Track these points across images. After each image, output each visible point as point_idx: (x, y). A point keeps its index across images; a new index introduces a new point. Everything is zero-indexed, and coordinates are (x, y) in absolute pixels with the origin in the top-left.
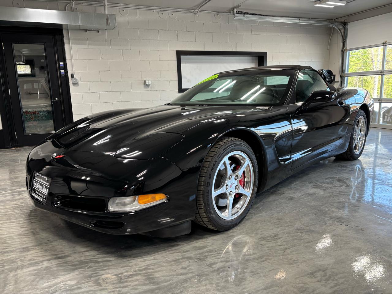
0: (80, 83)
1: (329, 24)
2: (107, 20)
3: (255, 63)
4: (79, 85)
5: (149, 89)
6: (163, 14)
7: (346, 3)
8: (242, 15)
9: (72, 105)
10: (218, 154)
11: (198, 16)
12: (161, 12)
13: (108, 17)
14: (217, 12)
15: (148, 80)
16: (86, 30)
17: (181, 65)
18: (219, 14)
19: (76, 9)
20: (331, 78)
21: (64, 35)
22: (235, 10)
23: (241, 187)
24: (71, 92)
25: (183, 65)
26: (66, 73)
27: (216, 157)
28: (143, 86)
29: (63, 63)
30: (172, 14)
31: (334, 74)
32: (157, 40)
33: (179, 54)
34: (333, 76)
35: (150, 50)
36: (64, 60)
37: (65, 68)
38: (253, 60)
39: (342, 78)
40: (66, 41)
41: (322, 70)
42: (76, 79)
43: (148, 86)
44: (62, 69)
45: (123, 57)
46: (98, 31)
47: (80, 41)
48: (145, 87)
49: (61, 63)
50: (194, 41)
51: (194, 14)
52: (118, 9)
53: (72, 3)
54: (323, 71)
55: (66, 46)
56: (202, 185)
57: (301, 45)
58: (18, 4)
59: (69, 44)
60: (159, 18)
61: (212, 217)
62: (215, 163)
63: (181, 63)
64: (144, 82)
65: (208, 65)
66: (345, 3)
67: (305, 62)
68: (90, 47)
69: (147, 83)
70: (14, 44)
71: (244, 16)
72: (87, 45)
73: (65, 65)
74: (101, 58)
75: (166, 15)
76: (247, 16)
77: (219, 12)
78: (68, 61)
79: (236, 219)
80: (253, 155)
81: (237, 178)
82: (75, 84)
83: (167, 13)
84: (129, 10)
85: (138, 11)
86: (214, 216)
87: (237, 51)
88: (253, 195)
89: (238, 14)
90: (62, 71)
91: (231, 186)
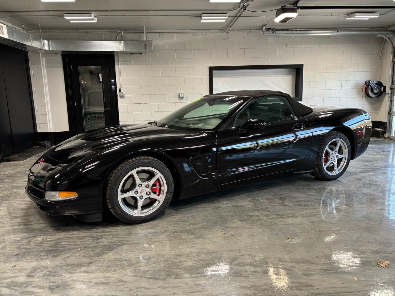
0: (125, 96)
1: (376, 34)
2: (145, 45)
3: (292, 75)
4: (125, 97)
5: (183, 101)
6: (197, 35)
7: (380, 15)
8: (272, 32)
9: (119, 114)
10: (124, 169)
11: (231, 34)
12: (195, 34)
13: (146, 43)
14: (250, 29)
15: (182, 94)
16: (132, 54)
17: (213, 79)
19: (125, 37)
20: (380, 90)
21: (115, 58)
22: (264, 28)
23: (152, 193)
24: (118, 103)
25: (214, 80)
26: (116, 88)
27: (122, 170)
28: (177, 98)
29: (113, 80)
30: (206, 35)
31: (384, 85)
32: (192, 58)
33: (211, 69)
34: (383, 88)
35: (185, 67)
36: (115, 78)
37: (115, 84)
38: (290, 72)
39: (392, 90)
40: (116, 63)
41: (369, 81)
42: (122, 93)
43: (182, 98)
44: (113, 85)
45: (161, 74)
46: (141, 54)
47: (126, 62)
48: (179, 100)
50: (226, 58)
51: (226, 33)
52: (158, 35)
53: (122, 33)
54: (369, 83)
55: (116, 67)
56: (109, 189)
57: (344, 55)
58: (82, 36)
59: (119, 65)
60: (194, 39)
61: (118, 212)
62: (120, 174)
63: (213, 77)
64: (178, 95)
65: (242, 78)
66: (378, 16)
67: (350, 73)
68: (135, 66)
69: (181, 96)
70: (80, 67)
71: (273, 33)
72: (132, 65)
73: (115, 82)
74: (143, 75)
75: (200, 36)
76: (277, 32)
77: (251, 30)
78: (117, 78)
79: (145, 217)
80: (166, 170)
81: (147, 186)
82: (122, 97)
83: (201, 34)
84: (167, 34)
85: (175, 34)
86: (119, 212)
87: (270, 65)
88: (166, 201)
89: (268, 31)
90: (113, 86)
91: (141, 192)
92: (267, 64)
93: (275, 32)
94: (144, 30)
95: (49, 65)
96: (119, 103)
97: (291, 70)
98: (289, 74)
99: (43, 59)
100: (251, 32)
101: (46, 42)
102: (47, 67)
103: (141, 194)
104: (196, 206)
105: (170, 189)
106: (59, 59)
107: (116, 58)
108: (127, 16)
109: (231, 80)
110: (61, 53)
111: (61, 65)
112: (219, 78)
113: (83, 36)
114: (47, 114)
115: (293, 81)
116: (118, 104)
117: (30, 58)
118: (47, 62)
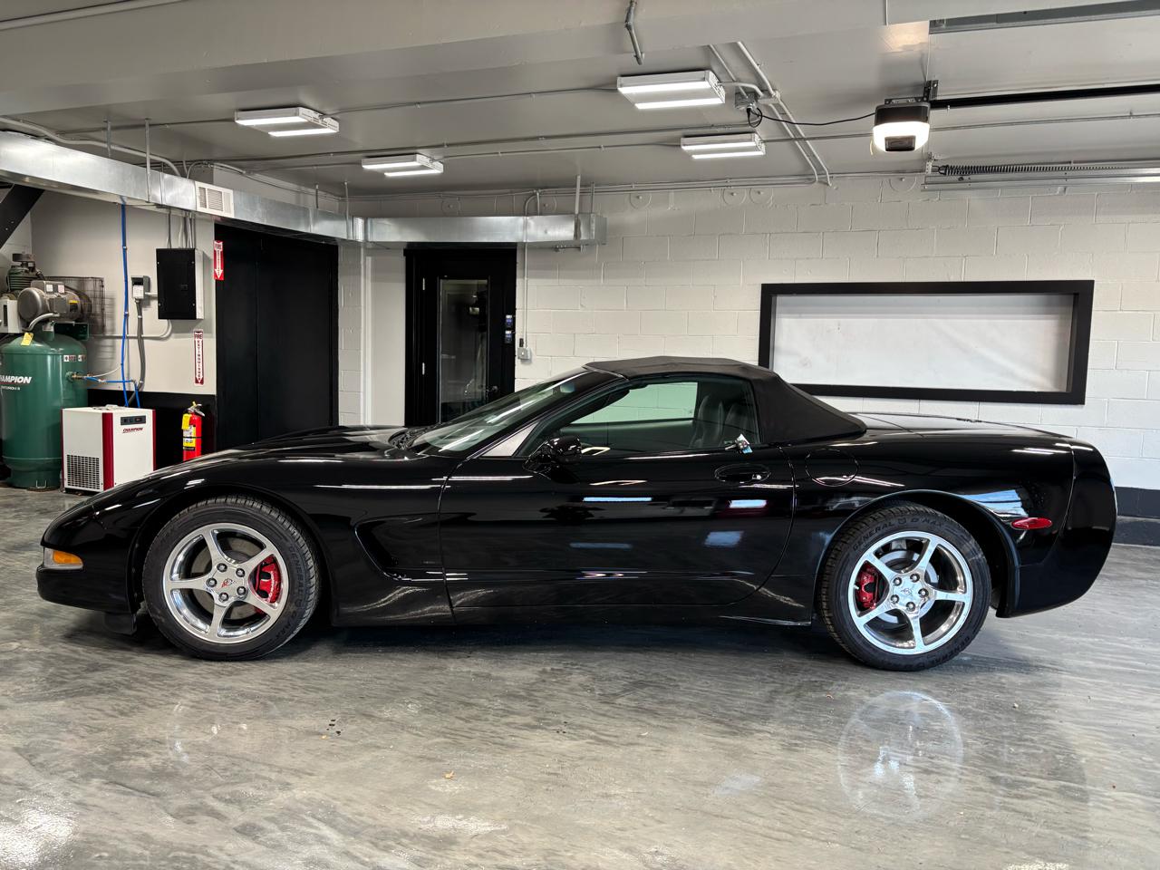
0: (532, 357)
2: (576, 226)
3: (1058, 316)
4: (531, 362)
6: (732, 195)
8: (956, 178)
11: (836, 188)
12: (728, 190)
13: (578, 220)
14: (898, 172)
16: (557, 249)
18: (906, 178)
19: (544, 205)
22: (930, 165)
23: (254, 594)
24: (516, 377)
26: (513, 335)
29: (510, 316)
30: (759, 193)
32: (713, 260)
33: (770, 294)
35: (693, 285)
36: (513, 313)
37: (513, 328)
38: (1049, 305)
40: (519, 272)
42: (526, 351)
44: (508, 329)
45: (627, 302)
46: (579, 248)
47: (544, 270)
49: (508, 317)
50: (818, 258)
51: (821, 185)
53: (535, 194)
55: (519, 282)
58: (449, 206)
59: (524, 277)
60: (725, 205)
68: (563, 282)
70: (441, 280)
71: (962, 179)
72: (556, 278)
73: (514, 319)
74: (582, 305)
75: (742, 197)
76: (973, 177)
77: (903, 172)
78: (518, 312)
79: (228, 646)
80: (286, 540)
81: (241, 572)
82: (525, 360)
83: (745, 191)
84: (651, 195)
85: (672, 194)
86: (163, 620)
87: (966, 280)
88: (284, 619)
89: (945, 174)
90: (508, 332)
91: (224, 584)
92: (953, 278)
93: (966, 178)
94: (575, 186)
95: (379, 275)
96: (517, 374)
97: (1055, 298)
98: (1048, 310)
99: (367, 263)
100: (901, 179)
101: (360, 222)
102: (375, 280)
103: (225, 590)
104: (391, 655)
105: (296, 591)
106: (400, 261)
107: (519, 259)
108: (500, 155)
109: (839, 325)
110: (405, 247)
111: (403, 276)
112: (800, 317)
113: (451, 206)
114: (362, 390)
115: (1060, 335)
116: (514, 378)
117: (341, 259)
118: (375, 270)
